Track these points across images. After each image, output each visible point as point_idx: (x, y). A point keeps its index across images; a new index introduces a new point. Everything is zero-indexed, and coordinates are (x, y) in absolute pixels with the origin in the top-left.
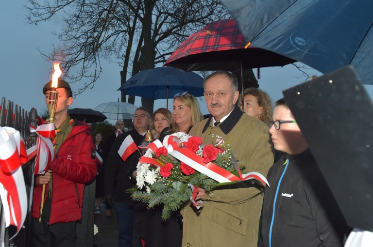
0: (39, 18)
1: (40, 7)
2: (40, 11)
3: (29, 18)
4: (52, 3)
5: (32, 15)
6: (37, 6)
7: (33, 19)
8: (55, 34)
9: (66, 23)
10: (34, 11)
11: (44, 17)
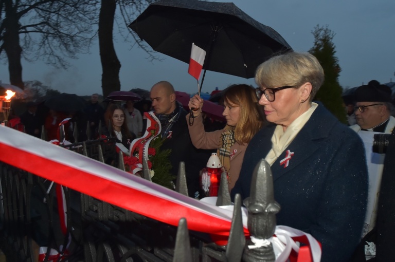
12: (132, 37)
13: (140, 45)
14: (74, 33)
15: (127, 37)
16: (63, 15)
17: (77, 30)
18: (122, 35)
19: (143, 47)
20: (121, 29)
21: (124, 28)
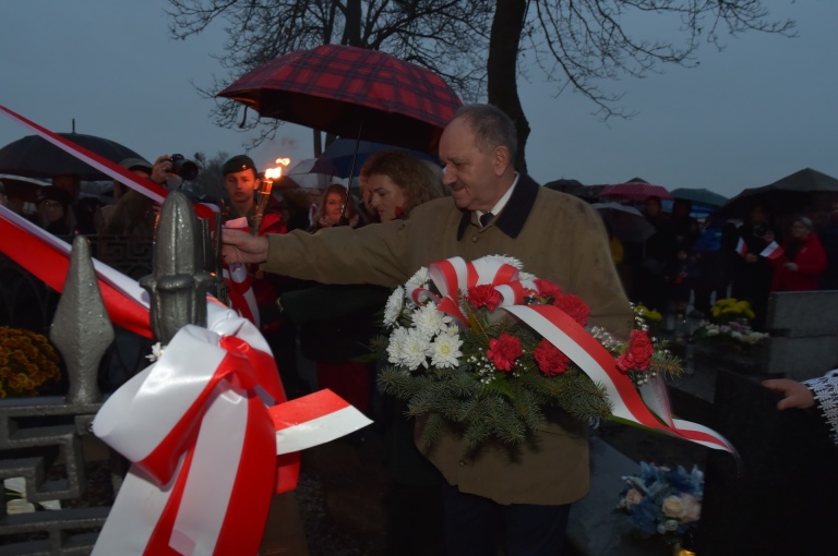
0: (188, 30)
1: (189, 12)
2: (190, 19)
3: (174, 31)
4: (206, 4)
5: (177, 25)
6: (183, 10)
7: (180, 31)
8: (214, 57)
9: (227, 35)
10: (180, 19)
11: (194, 27)
12: (562, 68)
13: (578, 86)
14: (465, 74)
15: (554, 70)
16: (447, 40)
17: (471, 67)
18: (542, 68)
19: (585, 88)
20: (539, 54)
21: (546, 52)
